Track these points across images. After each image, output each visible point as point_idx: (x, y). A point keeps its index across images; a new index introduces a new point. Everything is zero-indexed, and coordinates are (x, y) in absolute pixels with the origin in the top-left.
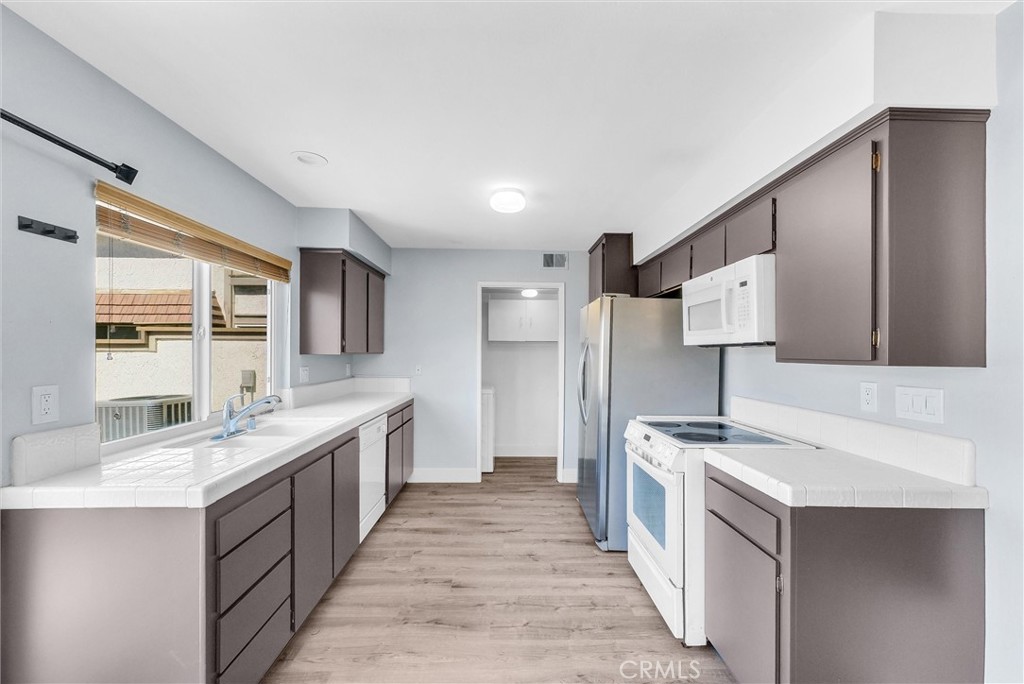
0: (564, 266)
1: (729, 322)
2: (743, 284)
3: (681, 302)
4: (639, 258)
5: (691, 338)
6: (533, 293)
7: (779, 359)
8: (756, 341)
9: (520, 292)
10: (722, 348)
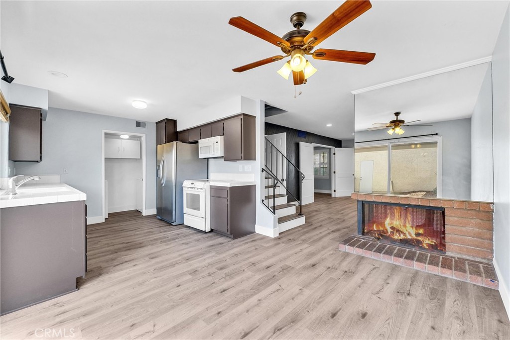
0: (145, 127)
1: (214, 151)
2: (217, 142)
3: (198, 145)
4: (179, 129)
5: (201, 156)
6: (127, 137)
7: (225, 161)
8: (220, 156)
9: (119, 136)
10: (208, 158)
